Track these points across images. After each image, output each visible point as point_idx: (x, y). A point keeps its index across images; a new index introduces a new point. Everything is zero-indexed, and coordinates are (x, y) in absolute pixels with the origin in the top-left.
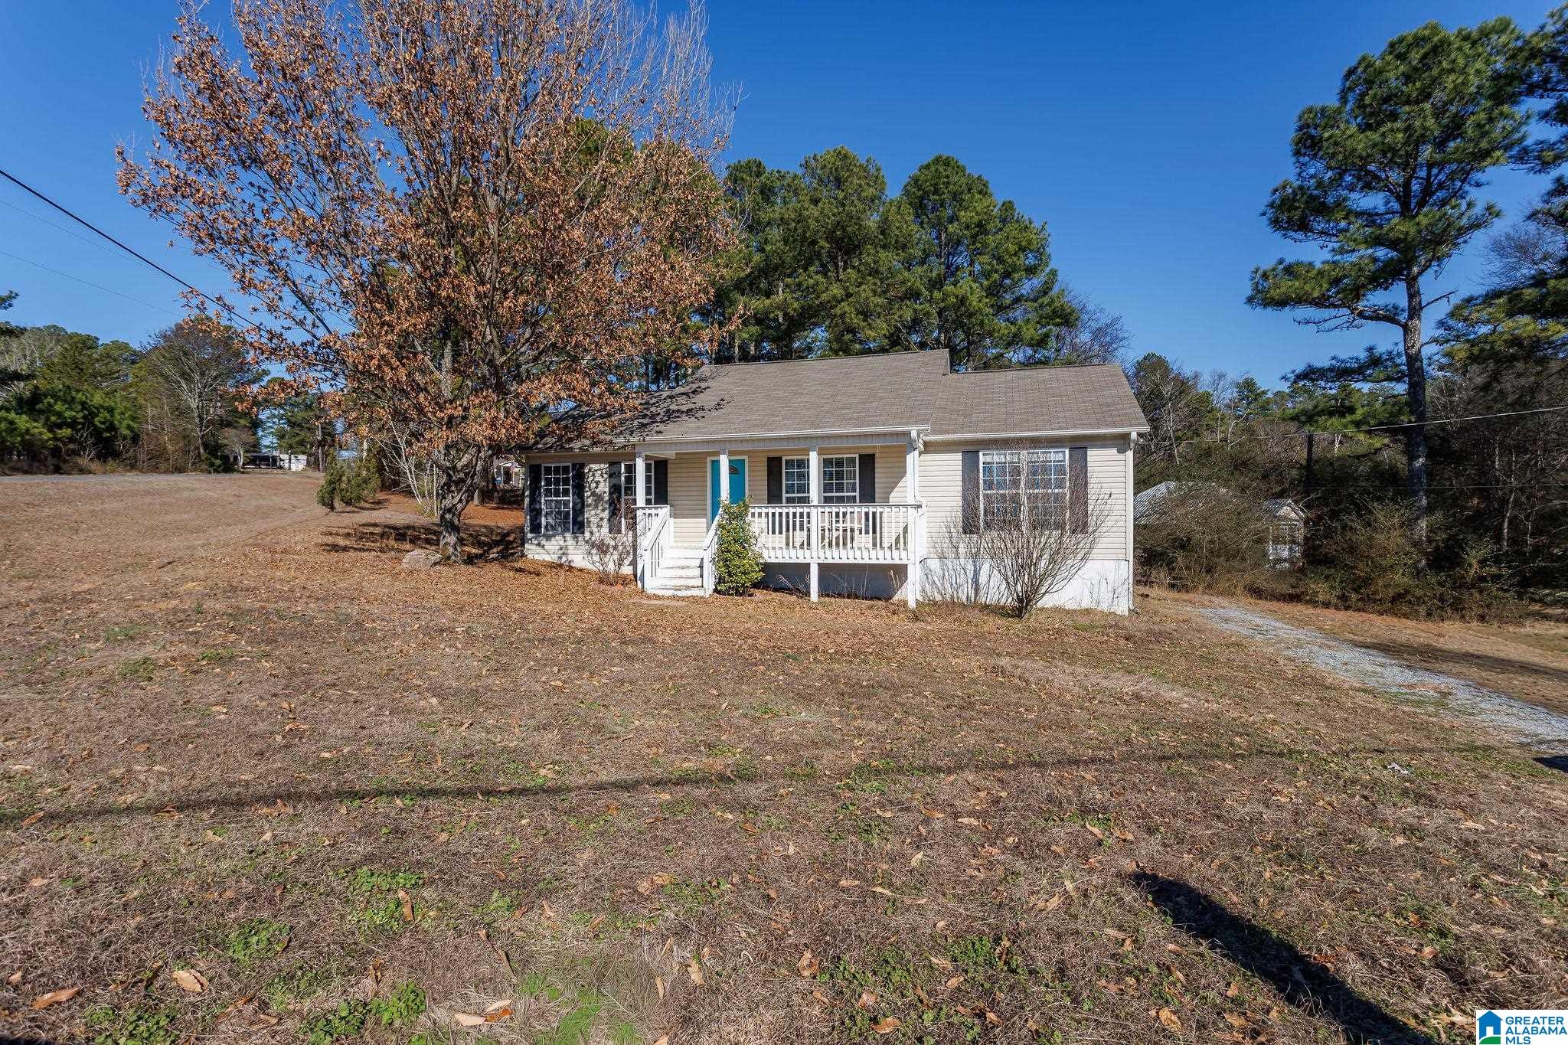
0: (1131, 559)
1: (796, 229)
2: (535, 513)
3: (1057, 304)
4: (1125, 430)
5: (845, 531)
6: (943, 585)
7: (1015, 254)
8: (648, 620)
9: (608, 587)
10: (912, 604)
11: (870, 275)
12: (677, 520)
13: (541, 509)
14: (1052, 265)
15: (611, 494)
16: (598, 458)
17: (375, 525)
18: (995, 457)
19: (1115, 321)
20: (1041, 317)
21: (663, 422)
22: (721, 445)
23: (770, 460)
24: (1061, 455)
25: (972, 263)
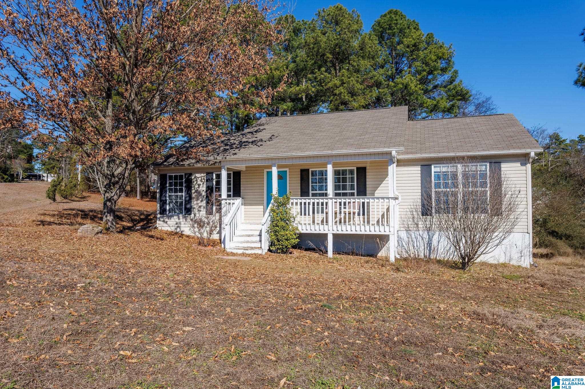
0: (531, 231)
1: (313, 48)
2: (163, 203)
3: (459, 89)
4: (528, 151)
5: (350, 213)
6: (409, 247)
7: (435, 61)
8: (225, 272)
9: (203, 248)
10: (392, 259)
11: (355, 72)
12: (246, 207)
13: (166, 200)
14: (455, 68)
15: (206, 191)
16: (199, 170)
17: (73, 210)
18: (443, 168)
19: (488, 99)
20: (449, 96)
21: (237, 148)
22: (273, 161)
23: (302, 171)
24: (484, 167)
25: (410, 67)
